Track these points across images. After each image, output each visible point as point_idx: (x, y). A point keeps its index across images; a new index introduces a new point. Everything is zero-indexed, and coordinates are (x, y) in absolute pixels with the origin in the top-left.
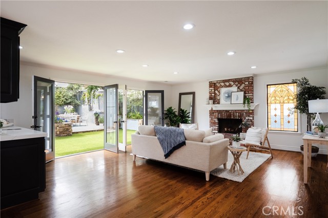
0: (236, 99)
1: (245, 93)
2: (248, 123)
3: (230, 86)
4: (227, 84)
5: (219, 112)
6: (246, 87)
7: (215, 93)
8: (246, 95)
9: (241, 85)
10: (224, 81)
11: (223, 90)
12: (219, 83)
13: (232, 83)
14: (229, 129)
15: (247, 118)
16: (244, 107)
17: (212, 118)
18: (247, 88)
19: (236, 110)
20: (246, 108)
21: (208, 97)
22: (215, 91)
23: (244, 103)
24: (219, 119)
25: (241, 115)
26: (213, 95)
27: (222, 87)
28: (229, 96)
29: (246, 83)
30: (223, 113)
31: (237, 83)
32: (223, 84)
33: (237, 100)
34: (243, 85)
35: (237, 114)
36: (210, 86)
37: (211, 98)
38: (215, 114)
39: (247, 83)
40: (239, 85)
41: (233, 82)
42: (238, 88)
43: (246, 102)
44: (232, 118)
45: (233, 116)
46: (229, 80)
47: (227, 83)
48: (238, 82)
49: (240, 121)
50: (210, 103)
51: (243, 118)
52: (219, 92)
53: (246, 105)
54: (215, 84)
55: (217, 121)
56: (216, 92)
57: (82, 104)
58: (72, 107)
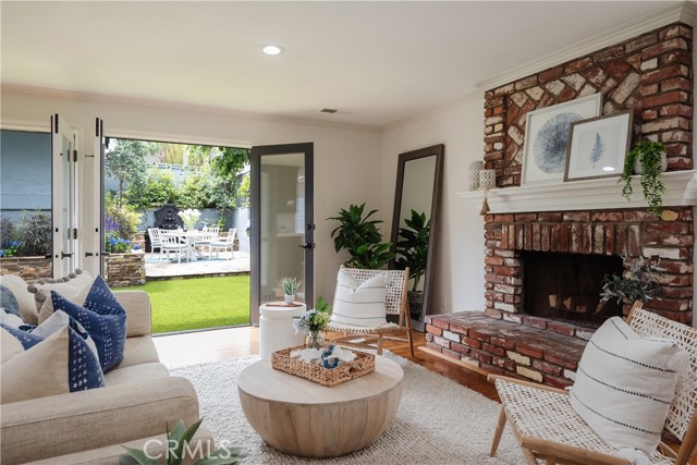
0: (589, 153)
1: (638, 119)
2: (653, 277)
3: (570, 94)
4: (556, 88)
5: (522, 220)
6: (645, 84)
7: (506, 140)
8: (647, 128)
9: (620, 81)
10: (543, 78)
11: (539, 122)
12: (523, 90)
13: (577, 80)
14: (568, 303)
15: (648, 252)
16: (627, 191)
17: (494, 248)
18: (653, 89)
19: (592, 212)
20: (638, 199)
21: (481, 156)
22: (505, 129)
23: (630, 170)
24: (520, 254)
25: (618, 237)
26: (499, 146)
27: (535, 105)
28: (560, 145)
29: (645, 66)
30: (536, 227)
31: (601, 75)
32: (536, 93)
33: (595, 158)
34: (633, 78)
35: (599, 229)
36: (490, 113)
37: (490, 163)
38: (504, 230)
39: (653, 63)
40: (610, 83)
41: (583, 71)
42: (606, 98)
43: (639, 167)
44: (575, 248)
45: (580, 239)
46: (564, 66)
47: (554, 82)
48: (605, 66)
49: (614, 265)
50: (482, 180)
51: (625, 253)
52: (521, 131)
53: (637, 179)
54: (506, 97)
55: (510, 262)
56: (512, 132)
57: (239, 205)
58: (197, 213)
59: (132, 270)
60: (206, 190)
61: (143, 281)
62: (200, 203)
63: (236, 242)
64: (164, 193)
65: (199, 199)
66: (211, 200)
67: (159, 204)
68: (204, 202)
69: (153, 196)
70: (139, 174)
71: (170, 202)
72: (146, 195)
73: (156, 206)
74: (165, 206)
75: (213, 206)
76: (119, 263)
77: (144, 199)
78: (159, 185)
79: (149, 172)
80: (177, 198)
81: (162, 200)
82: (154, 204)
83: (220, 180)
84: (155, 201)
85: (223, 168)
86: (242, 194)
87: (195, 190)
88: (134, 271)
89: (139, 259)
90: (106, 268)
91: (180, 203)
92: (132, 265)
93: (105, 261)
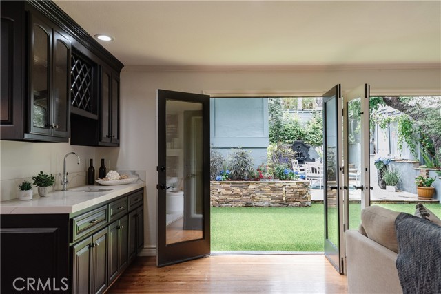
59: (302, 194)
61: (309, 203)
64: (294, 132)
67: (291, 141)
69: (287, 135)
70: (280, 118)
71: (299, 139)
72: (282, 134)
73: (289, 143)
74: (296, 142)
76: (293, 188)
77: (281, 137)
78: (290, 126)
79: (284, 116)
80: (304, 136)
81: (294, 138)
82: (287, 141)
84: (288, 138)
87: (317, 129)
88: (303, 195)
89: (307, 186)
90: (284, 192)
91: (307, 140)
92: (302, 190)
93: (283, 186)
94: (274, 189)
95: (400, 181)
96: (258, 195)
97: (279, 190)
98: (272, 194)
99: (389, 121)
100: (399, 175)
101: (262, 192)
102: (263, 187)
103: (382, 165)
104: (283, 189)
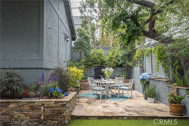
57: (134, 65)
58: (111, 70)
59: (59, 113)
60: (118, 58)
61: (67, 122)
62: (115, 64)
63: (134, 85)
64: (99, 60)
65: (114, 62)
66: (120, 63)
67: (96, 65)
68: (117, 64)
69: (94, 61)
71: (101, 64)
72: (91, 61)
73: (95, 66)
74: (99, 66)
75: (121, 66)
76: (51, 107)
77: (90, 63)
78: (97, 56)
80: (104, 62)
81: (98, 63)
82: (94, 65)
83: (124, 52)
84: (95, 64)
85: (125, 41)
86: (136, 59)
87: (112, 58)
88: (61, 114)
89: (65, 105)
90: (42, 111)
91: (106, 65)
92: (59, 109)
93: (43, 105)
94: (33, 108)
95: (157, 94)
96: (16, 114)
97: (38, 109)
98: (31, 113)
99: (151, 51)
100: (157, 90)
101: (21, 111)
102: (23, 106)
103: (145, 82)
104: (42, 108)
